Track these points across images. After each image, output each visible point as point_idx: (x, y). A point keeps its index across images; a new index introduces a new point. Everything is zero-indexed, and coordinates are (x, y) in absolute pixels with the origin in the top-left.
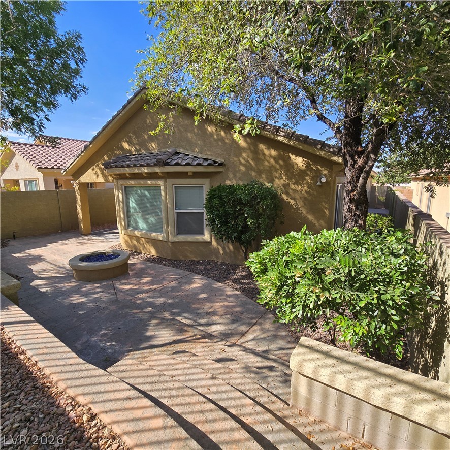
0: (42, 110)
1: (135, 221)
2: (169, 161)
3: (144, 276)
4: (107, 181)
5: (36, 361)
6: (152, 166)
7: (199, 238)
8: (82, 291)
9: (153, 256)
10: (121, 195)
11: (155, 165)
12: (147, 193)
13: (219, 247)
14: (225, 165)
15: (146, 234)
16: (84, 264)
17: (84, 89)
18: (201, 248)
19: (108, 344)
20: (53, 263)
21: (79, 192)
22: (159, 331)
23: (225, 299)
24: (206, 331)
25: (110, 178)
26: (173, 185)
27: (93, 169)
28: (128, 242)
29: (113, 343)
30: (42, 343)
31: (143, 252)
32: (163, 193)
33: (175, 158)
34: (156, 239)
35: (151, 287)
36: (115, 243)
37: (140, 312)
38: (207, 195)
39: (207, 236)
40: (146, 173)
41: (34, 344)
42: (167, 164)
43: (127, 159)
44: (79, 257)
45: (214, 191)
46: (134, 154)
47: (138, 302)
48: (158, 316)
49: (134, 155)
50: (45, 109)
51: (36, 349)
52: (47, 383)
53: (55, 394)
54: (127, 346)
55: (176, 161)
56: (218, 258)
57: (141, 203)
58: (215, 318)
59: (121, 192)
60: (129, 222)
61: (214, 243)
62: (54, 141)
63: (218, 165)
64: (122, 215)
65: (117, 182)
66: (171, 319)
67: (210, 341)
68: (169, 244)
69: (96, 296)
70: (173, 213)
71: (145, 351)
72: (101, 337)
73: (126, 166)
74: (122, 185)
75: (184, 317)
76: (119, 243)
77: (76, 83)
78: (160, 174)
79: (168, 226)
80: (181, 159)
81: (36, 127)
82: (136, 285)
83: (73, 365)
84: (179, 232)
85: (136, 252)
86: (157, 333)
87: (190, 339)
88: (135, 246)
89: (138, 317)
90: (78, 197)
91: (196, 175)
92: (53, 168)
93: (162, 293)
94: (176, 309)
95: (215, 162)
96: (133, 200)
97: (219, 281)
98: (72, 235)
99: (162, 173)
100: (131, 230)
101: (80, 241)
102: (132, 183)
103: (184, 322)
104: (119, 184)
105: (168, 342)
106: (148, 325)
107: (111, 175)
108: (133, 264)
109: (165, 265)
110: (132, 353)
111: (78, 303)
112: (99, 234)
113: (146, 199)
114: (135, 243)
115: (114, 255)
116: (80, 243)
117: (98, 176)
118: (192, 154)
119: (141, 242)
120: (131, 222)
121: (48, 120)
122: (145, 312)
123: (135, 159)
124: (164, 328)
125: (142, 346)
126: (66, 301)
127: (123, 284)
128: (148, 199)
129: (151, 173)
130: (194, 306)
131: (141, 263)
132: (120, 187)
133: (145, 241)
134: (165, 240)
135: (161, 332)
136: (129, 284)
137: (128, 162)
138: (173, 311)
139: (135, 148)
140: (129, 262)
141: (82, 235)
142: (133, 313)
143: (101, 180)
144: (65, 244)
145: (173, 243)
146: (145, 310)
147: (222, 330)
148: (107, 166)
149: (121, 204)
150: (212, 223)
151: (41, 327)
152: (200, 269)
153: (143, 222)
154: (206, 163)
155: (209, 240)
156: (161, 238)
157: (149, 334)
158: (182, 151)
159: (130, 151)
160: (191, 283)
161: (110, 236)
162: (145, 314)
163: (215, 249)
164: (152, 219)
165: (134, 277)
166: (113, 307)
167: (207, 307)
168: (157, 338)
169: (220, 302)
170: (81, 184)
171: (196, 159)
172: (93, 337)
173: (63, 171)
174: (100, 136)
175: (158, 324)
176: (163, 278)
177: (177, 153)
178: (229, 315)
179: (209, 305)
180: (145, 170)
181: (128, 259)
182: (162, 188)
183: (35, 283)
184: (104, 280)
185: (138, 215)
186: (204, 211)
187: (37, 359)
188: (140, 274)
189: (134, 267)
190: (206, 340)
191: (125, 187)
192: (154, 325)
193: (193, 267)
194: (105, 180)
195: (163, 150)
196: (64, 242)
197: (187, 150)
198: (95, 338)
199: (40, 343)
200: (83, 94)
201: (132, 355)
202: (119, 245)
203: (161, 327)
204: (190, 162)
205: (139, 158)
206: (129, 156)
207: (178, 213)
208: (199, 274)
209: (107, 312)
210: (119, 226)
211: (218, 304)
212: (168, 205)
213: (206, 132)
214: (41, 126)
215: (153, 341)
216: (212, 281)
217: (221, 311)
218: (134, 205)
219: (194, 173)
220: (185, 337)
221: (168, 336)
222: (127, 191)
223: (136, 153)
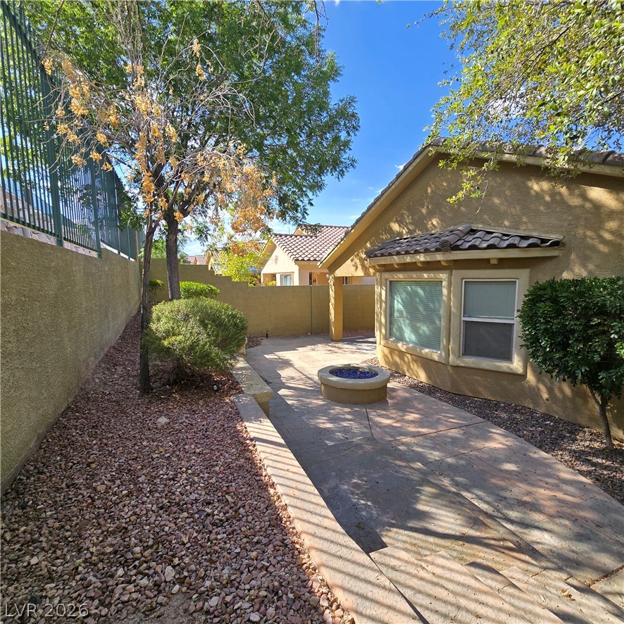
0: (306, 195)
1: (400, 330)
2: (459, 243)
3: (408, 410)
4: (367, 274)
5: (286, 505)
6: (432, 252)
7: (503, 365)
8: (329, 413)
9: (421, 382)
10: (383, 293)
11: (438, 250)
12: (420, 291)
13: (542, 387)
14: (564, 245)
15: (413, 348)
16: (335, 379)
17: (353, 163)
18: (505, 383)
19: (362, 502)
20: (301, 371)
21: (333, 287)
22: (438, 508)
23: (557, 486)
24: (521, 535)
25: (372, 271)
26: (463, 279)
27: (352, 260)
28: (388, 357)
29: (369, 503)
30: (292, 480)
31: (407, 374)
32: (445, 291)
33: (470, 238)
34: (429, 357)
35: (420, 430)
36: (369, 356)
37: (406, 467)
38: (526, 296)
39: (516, 365)
40: (422, 262)
41: (284, 478)
42: (456, 248)
43: (396, 245)
44: (330, 369)
45: (543, 288)
46: (405, 237)
47: (401, 448)
48: (433, 481)
49: (405, 239)
50: (310, 194)
51: (286, 486)
52: (297, 543)
53: (307, 568)
54: (389, 515)
55: (470, 244)
56: (537, 404)
57: (410, 305)
58: (537, 517)
59: (384, 288)
60: (391, 329)
61: (530, 377)
62: (315, 229)
63: (550, 246)
64: (383, 320)
65: (381, 276)
66: (454, 493)
67: (534, 562)
68: (450, 368)
69: (345, 424)
70: (459, 322)
71: (415, 534)
72: (353, 487)
73: (395, 253)
74: (386, 279)
75: (476, 495)
76: (375, 356)
77: (344, 157)
78: (444, 264)
79: (449, 341)
80: (479, 240)
81: (299, 215)
82: (398, 421)
83: (329, 529)
84: (467, 351)
85: (397, 373)
86: (433, 510)
87: (493, 542)
88: (396, 364)
89: (403, 473)
90: (332, 294)
91: (503, 263)
92: (309, 260)
93: (437, 443)
94: (461, 476)
95: (544, 241)
96: (400, 300)
97: (540, 447)
98: (322, 339)
99: (446, 261)
100: (392, 341)
101: (330, 348)
102: (401, 276)
103: (477, 504)
104: (383, 278)
105: (453, 533)
106: (419, 491)
107: (374, 267)
108: (393, 390)
109: (441, 400)
110: (395, 530)
111: (325, 429)
112: (352, 342)
113: (417, 300)
114: (397, 359)
115: (369, 373)
116: (330, 350)
117: (357, 268)
118: (498, 231)
119: (406, 359)
120: (394, 330)
121: (312, 204)
122: (413, 468)
123: (407, 244)
124: (446, 506)
125: (410, 524)
126: (313, 422)
127: (379, 416)
128: (420, 300)
129: (428, 262)
130: (493, 481)
131: (404, 389)
132: (384, 281)
133: (413, 359)
134: (443, 362)
135: (441, 512)
136: (388, 417)
137: (398, 249)
138: (456, 478)
139: (408, 228)
140: (389, 385)
141: (333, 341)
142: (396, 465)
143: (360, 273)
144: (313, 350)
145: (456, 367)
146: (412, 465)
147: (555, 547)
148: (370, 255)
149: (384, 304)
150: (532, 343)
151: (292, 456)
152: (500, 417)
153: (411, 332)
154: (525, 244)
155: (520, 370)
156: (436, 357)
157: (421, 507)
158: (480, 226)
159: (400, 234)
160: (487, 438)
161: (364, 346)
162: (413, 471)
163: (531, 388)
164: (424, 329)
165: (395, 409)
166: (368, 447)
167: (519, 490)
168: (434, 518)
169: (546, 489)
170: (337, 279)
171: (506, 238)
172: (343, 484)
173: (319, 263)
174: (364, 218)
175: (435, 496)
176: (439, 419)
177: (473, 231)
178: (568, 519)
179: (524, 487)
180: (421, 258)
181: (388, 381)
182: (444, 283)
183: (282, 392)
184: (355, 404)
185: (404, 321)
186: (516, 322)
187: (287, 502)
188: (404, 406)
189: (394, 394)
190: (527, 558)
191: (391, 281)
192: (429, 495)
193: (488, 412)
194: (365, 274)
195: (449, 229)
196: (313, 347)
197: (489, 225)
198: (346, 487)
199: (291, 479)
200: (351, 169)
201: (397, 533)
202: (375, 359)
203: (440, 501)
204: (496, 243)
205: (414, 243)
206: (398, 240)
207: (466, 322)
208: (499, 425)
209: (360, 452)
210: (377, 333)
211: (542, 491)
212: (453, 309)
213: (529, 193)
214: (305, 212)
215: (428, 522)
216: (527, 445)
217: (550, 507)
218: (401, 307)
219: (500, 260)
220: (483, 535)
221: (453, 523)
222: (392, 287)
223: (409, 236)
